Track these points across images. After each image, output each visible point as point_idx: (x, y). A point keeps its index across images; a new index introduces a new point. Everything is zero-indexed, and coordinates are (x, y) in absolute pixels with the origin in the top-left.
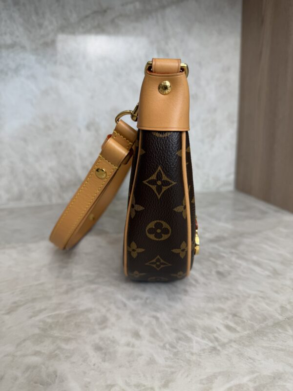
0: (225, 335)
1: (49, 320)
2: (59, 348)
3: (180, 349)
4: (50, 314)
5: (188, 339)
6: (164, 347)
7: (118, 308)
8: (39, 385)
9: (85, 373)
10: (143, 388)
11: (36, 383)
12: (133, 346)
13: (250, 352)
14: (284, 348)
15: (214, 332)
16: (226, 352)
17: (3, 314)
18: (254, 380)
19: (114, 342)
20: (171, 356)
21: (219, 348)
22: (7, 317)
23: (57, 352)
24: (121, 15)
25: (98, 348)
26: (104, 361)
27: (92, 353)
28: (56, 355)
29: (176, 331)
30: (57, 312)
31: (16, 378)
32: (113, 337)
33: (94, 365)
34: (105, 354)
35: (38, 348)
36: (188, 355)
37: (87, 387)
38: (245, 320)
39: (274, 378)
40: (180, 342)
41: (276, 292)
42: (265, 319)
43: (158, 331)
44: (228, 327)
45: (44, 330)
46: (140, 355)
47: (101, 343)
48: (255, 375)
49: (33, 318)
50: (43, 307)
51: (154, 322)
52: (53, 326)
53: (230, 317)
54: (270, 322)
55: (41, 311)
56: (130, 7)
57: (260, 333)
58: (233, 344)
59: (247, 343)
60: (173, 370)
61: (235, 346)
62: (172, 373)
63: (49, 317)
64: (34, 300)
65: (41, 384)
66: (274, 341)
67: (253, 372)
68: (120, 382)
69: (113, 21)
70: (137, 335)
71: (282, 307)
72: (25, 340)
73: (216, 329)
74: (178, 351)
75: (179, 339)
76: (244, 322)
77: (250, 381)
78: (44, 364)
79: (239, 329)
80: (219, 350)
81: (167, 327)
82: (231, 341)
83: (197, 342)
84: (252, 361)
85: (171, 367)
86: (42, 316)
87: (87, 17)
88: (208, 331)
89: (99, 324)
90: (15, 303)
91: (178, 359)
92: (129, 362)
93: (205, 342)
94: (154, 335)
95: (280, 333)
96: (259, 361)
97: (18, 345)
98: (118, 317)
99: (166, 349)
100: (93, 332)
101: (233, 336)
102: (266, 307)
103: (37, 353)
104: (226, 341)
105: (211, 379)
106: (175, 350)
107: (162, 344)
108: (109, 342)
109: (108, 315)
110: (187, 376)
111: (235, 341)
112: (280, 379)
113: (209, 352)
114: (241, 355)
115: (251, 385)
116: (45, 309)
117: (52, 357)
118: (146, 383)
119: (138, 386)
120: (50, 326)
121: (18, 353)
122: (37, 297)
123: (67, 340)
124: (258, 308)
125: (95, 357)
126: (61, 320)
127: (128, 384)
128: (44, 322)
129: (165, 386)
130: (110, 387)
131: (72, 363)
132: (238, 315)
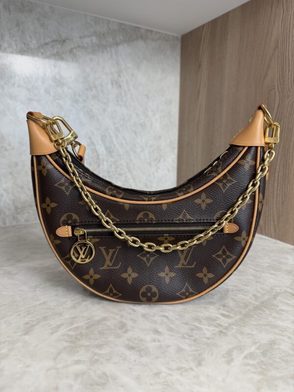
0: (224, 321)
1: (71, 333)
2: (96, 354)
3: (197, 337)
4: (69, 328)
5: (199, 329)
6: (183, 337)
7: (130, 314)
9: (131, 369)
10: (184, 370)
11: (92, 385)
12: (159, 341)
13: (247, 330)
14: (268, 323)
15: (215, 320)
16: (231, 333)
17: (21, 335)
18: (258, 348)
19: (141, 340)
20: (193, 342)
21: (224, 331)
22: (27, 338)
23: (96, 357)
24: (79, 47)
25: (131, 348)
26: (141, 356)
27: (127, 352)
28: (97, 360)
29: (186, 324)
30: (76, 325)
31: (71, 386)
32: (139, 337)
34: (139, 351)
35: (76, 358)
36: (204, 340)
37: (139, 379)
38: (233, 308)
40: (195, 331)
41: (245, 285)
42: (246, 306)
43: (171, 326)
44: (224, 315)
45: (72, 342)
46: (169, 346)
47: (131, 344)
48: (258, 345)
49: (55, 334)
50: (58, 323)
51: (165, 320)
52: (79, 337)
53: (222, 307)
54: (251, 307)
55: (59, 327)
56: (87, 40)
57: (248, 316)
58: (232, 326)
59: (242, 324)
60: (199, 352)
61: (234, 327)
62: (200, 355)
63: (70, 330)
64: (45, 318)
66: (260, 320)
67: (256, 343)
68: (164, 369)
69: (71, 51)
70: (156, 332)
71: (254, 296)
72: (59, 354)
73: (216, 318)
74: (196, 339)
75: (192, 329)
76: (233, 310)
77: (256, 349)
78: (90, 369)
79: (232, 315)
80: (225, 332)
81: (177, 322)
82: (230, 325)
83: (206, 329)
84: (251, 336)
85: (197, 351)
86: (62, 331)
87: (46, 44)
88: (211, 320)
89: (120, 329)
90: (27, 323)
91: (198, 344)
92: (162, 353)
93: (212, 328)
94: (171, 330)
95: (261, 314)
96: (256, 335)
97: (55, 359)
98: (134, 321)
99: (186, 338)
100: (118, 337)
101: (230, 321)
102: (243, 297)
103: (78, 362)
104: (227, 325)
105: (229, 353)
106: (193, 338)
107: (181, 335)
108: (137, 341)
109: (124, 320)
110: (212, 355)
111: (233, 325)
112: (275, 344)
114: (242, 333)
116: (62, 325)
117: (94, 362)
118: (184, 366)
119: (179, 369)
120: (76, 338)
121: (60, 366)
122: (47, 315)
123: (100, 346)
124: (238, 298)
125: (132, 356)
126: (83, 331)
127: (171, 369)
128: (68, 335)
129: (199, 364)
130: (158, 374)
131: (115, 363)
132: (226, 305)
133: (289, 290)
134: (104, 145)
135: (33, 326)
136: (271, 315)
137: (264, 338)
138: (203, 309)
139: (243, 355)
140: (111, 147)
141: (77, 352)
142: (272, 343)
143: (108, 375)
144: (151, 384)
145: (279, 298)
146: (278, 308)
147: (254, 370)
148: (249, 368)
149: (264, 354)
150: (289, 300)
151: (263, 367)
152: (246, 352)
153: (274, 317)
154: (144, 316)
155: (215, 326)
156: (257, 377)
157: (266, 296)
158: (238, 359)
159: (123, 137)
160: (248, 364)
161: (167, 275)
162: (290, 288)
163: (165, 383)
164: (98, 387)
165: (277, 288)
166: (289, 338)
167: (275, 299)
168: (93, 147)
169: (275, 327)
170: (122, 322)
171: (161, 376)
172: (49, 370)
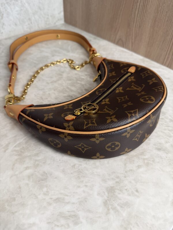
1: (17, 149)
2: (36, 161)
4: (15, 145)
8: (41, 181)
9: (58, 166)
11: (39, 181)
23: (37, 163)
28: (38, 165)
31: (27, 184)
33: (60, 160)
35: (25, 166)
37: (64, 171)
45: (19, 155)
49: (7, 151)
50: (7, 143)
52: (23, 151)
55: (7, 145)
63: (15, 147)
65: (42, 181)
72: (14, 165)
78: (35, 171)
86: (11, 148)
103: (27, 168)
116: (9, 143)
117: (36, 166)
120: (21, 152)
121: (17, 173)
123: (37, 155)
126: (24, 146)
128: (16, 151)
131: (49, 164)
141: (25, 162)
143: (47, 172)
144: (71, 173)
163: (79, 171)
164: (43, 181)
171: (76, 167)
172: (11, 177)
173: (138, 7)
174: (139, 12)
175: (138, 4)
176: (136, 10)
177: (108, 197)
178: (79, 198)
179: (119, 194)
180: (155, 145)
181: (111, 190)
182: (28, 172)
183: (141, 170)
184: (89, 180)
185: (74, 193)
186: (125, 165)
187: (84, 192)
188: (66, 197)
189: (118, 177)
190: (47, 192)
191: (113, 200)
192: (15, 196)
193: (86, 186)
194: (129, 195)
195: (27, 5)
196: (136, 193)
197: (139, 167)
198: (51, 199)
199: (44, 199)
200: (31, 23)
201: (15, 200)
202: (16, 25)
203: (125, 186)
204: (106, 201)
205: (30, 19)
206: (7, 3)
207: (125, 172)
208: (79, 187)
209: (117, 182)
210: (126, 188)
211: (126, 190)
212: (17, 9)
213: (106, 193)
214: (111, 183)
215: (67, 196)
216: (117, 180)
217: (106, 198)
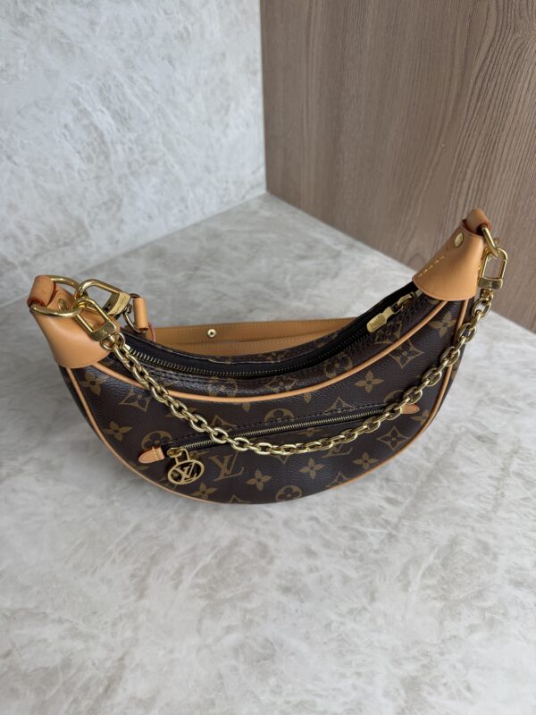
0: (392, 512)
1: (202, 581)
2: (246, 611)
3: (362, 551)
4: (195, 571)
5: (363, 535)
6: (345, 556)
7: (266, 523)
8: (263, 662)
9: (295, 625)
10: (356, 612)
11: (258, 661)
13: (421, 525)
14: (446, 506)
15: (380, 513)
16: (403, 535)
18: (437, 556)
19: (294, 574)
20: (358, 563)
21: (394, 532)
22: (145, 603)
23: (248, 617)
25: (286, 590)
26: (302, 602)
27: (284, 599)
28: (251, 621)
29: (344, 528)
31: (235, 669)
32: (290, 568)
33: (297, 611)
34: (297, 593)
35: (225, 623)
36: (372, 555)
37: (308, 638)
38: (400, 483)
39: (451, 546)
40: (357, 542)
42: (417, 474)
43: (327, 537)
44: (389, 500)
45: (209, 597)
46: (330, 577)
47: (284, 582)
48: (436, 550)
49: (181, 588)
50: (177, 565)
51: (316, 526)
52: (214, 586)
53: (384, 483)
54: (423, 477)
55: (179, 572)
57: (420, 496)
58: (403, 522)
59: (415, 515)
60: (369, 579)
61: (406, 523)
63: (197, 575)
64: (154, 560)
65: (264, 660)
66: (436, 501)
67: (433, 548)
68: (334, 617)
70: (310, 553)
72: (200, 621)
73: (380, 509)
74: (361, 555)
75: (354, 538)
76: (400, 487)
77: (435, 558)
78: (247, 638)
79: (400, 498)
80: (395, 536)
81: (333, 527)
82: (400, 518)
83: (373, 534)
84: (427, 535)
85: (366, 576)
86: (188, 579)
88: (375, 512)
89: (262, 557)
90: (133, 576)
91: (367, 564)
92: (326, 591)
93: (377, 531)
94: (327, 544)
95: (436, 487)
96: (433, 531)
97: (199, 631)
98: (277, 538)
99: (349, 557)
100: (264, 573)
101: (398, 510)
103: (229, 629)
104: (395, 520)
105: (405, 572)
106: (358, 555)
107: (341, 553)
108: (290, 576)
109: (263, 539)
110: (385, 580)
111: (404, 518)
112: (456, 544)
113: (390, 541)
114: (416, 532)
115: (437, 562)
116: (182, 567)
117: (248, 624)
118: (355, 606)
119: (351, 612)
120: (211, 588)
121: (209, 640)
122: (153, 553)
123: (246, 596)
124: (404, 460)
125: (291, 603)
126: (216, 574)
127: (341, 615)
128: (197, 586)
129: (373, 599)
130: (328, 626)
131: (275, 620)
132: (390, 478)
133: (471, 426)
134: (108, 108)
135: (143, 579)
136: (449, 487)
137: (443, 534)
138: (360, 492)
139: (421, 573)
140: (123, 109)
141: (222, 613)
142: (454, 543)
143: (272, 641)
144: (325, 643)
145: (459, 448)
146: (458, 471)
147: (436, 595)
148: (429, 592)
149: (444, 565)
150: (472, 450)
151: (445, 587)
152: (424, 566)
153: (454, 493)
154: (286, 523)
155: (382, 526)
156: (439, 605)
157: (441, 448)
158: (416, 580)
159: (146, 78)
160: (428, 587)
161: (312, 468)
162: (473, 422)
163: (340, 638)
164: (267, 662)
165: (455, 425)
166: (473, 529)
167: (453, 451)
168: (86, 122)
169: (455, 511)
170: (260, 543)
171: (332, 628)
172: (199, 650)
173: (465, 191)
174: (468, 203)
175: (466, 184)
176: (459, 197)
177: (406, 702)
178: (345, 703)
179: (430, 694)
180: (508, 572)
181: (412, 685)
182: (233, 639)
183: (478, 637)
184: (365, 661)
185: (334, 689)
186: (441, 623)
187: (355, 687)
188: (318, 700)
189: (426, 654)
190: (278, 686)
191: (419, 710)
192: (213, 696)
193: (359, 674)
194: (452, 697)
195: (177, 167)
196: (467, 694)
197: (472, 629)
198: (288, 703)
199: (274, 704)
200: (187, 207)
201: (214, 704)
202: (150, 217)
203: (443, 677)
204: (403, 710)
205: (183, 199)
206: (132, 173)
207: (440, 641)
208: (343, 676)
209: (424, 666)
210: (444, 681)
211: (445, 685)
212: (155, 180)
213: (402, 692)
214: (410, 668)
215: (320, 696)
216: (425, 661)
217: (403, 704)
